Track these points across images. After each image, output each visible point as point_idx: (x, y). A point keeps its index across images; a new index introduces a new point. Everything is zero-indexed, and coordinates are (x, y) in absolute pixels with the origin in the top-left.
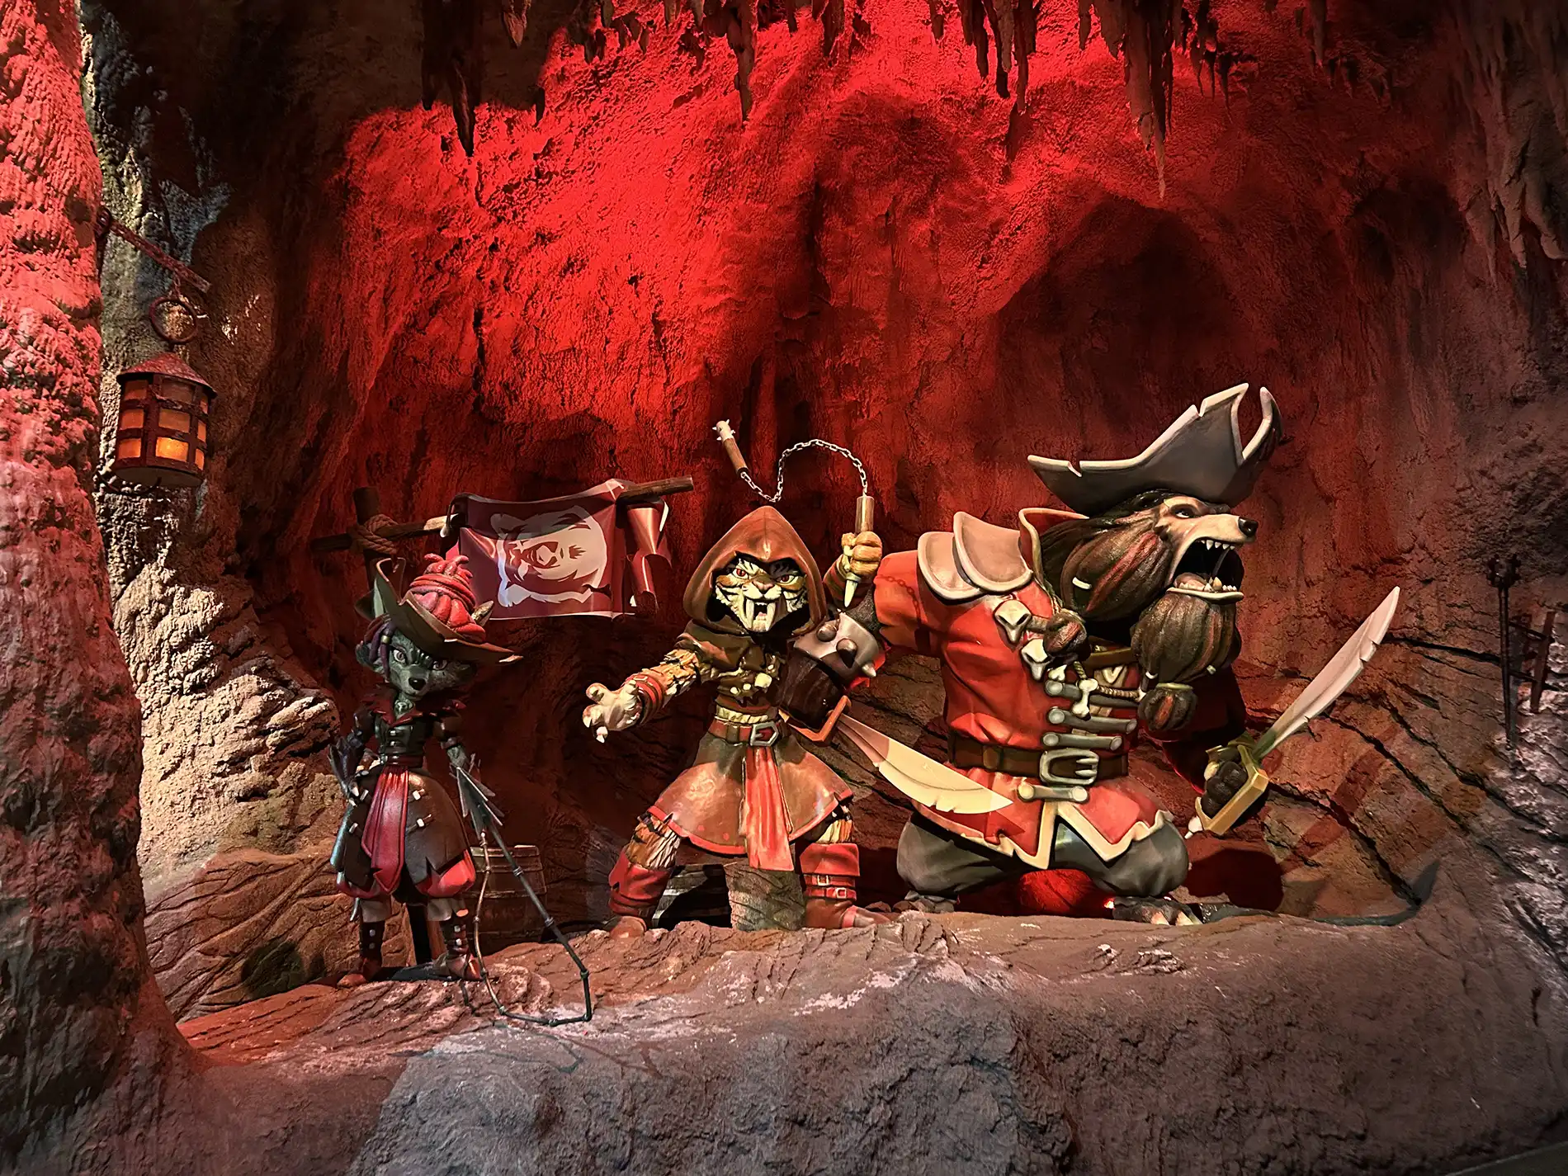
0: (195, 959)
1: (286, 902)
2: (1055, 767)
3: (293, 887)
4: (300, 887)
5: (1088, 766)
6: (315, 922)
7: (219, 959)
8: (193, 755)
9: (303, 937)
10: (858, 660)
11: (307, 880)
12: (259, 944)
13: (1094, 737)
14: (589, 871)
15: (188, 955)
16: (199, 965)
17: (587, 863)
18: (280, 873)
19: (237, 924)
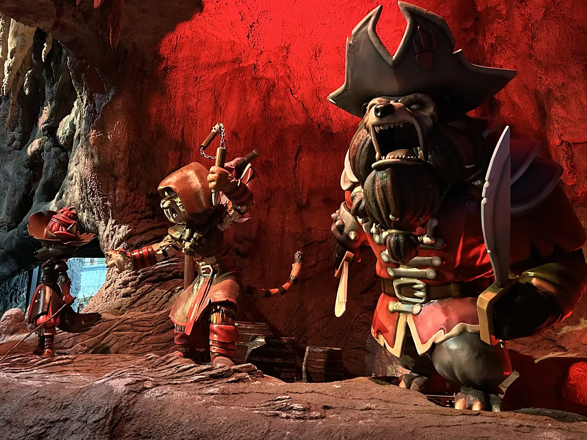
0: (78, 347)
1: (109, 332)
2: (402, 290)
3: (112, 327)
4: (115, 327)
5: (420, 290)
6: (117, 341)
7: (86, 348)
8: (115, 281)
9: (113, 345)
11: (117, 325)
12: (99, 346)
13: (415, 270)
14: (367, 345)
15: (77, 345)
16: (79, 349)
17: (367, 341)
18: (108, 322)
19: (93, 337)
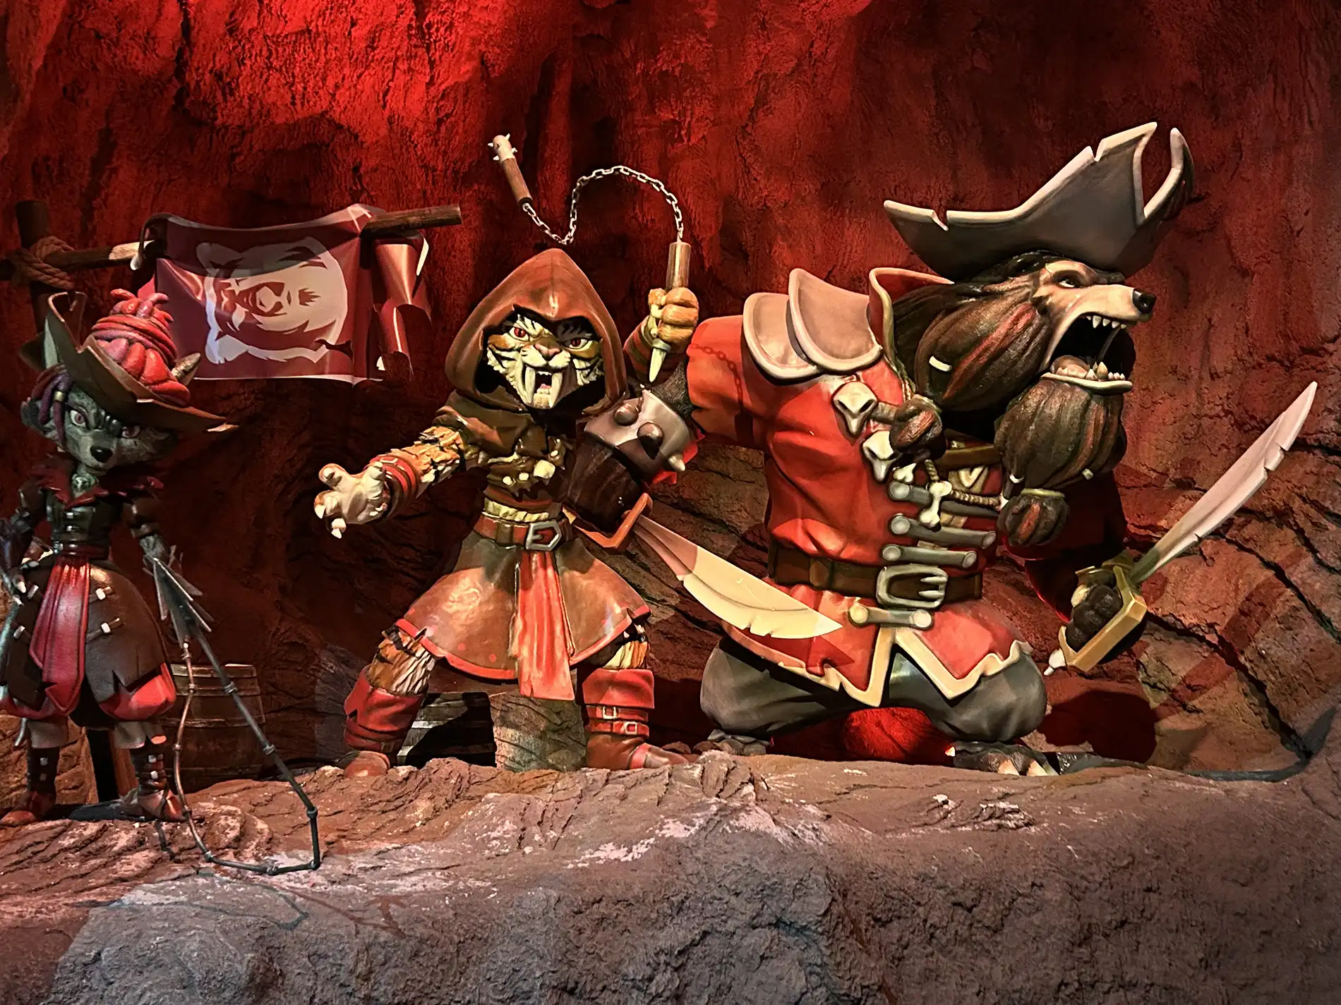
2: (895, 586)
5: (935, 587)
10: (664, 450)
13: (944, 552)
14: (318, 699)
17: (317, 689)
